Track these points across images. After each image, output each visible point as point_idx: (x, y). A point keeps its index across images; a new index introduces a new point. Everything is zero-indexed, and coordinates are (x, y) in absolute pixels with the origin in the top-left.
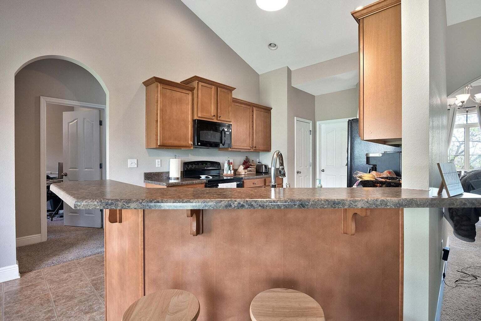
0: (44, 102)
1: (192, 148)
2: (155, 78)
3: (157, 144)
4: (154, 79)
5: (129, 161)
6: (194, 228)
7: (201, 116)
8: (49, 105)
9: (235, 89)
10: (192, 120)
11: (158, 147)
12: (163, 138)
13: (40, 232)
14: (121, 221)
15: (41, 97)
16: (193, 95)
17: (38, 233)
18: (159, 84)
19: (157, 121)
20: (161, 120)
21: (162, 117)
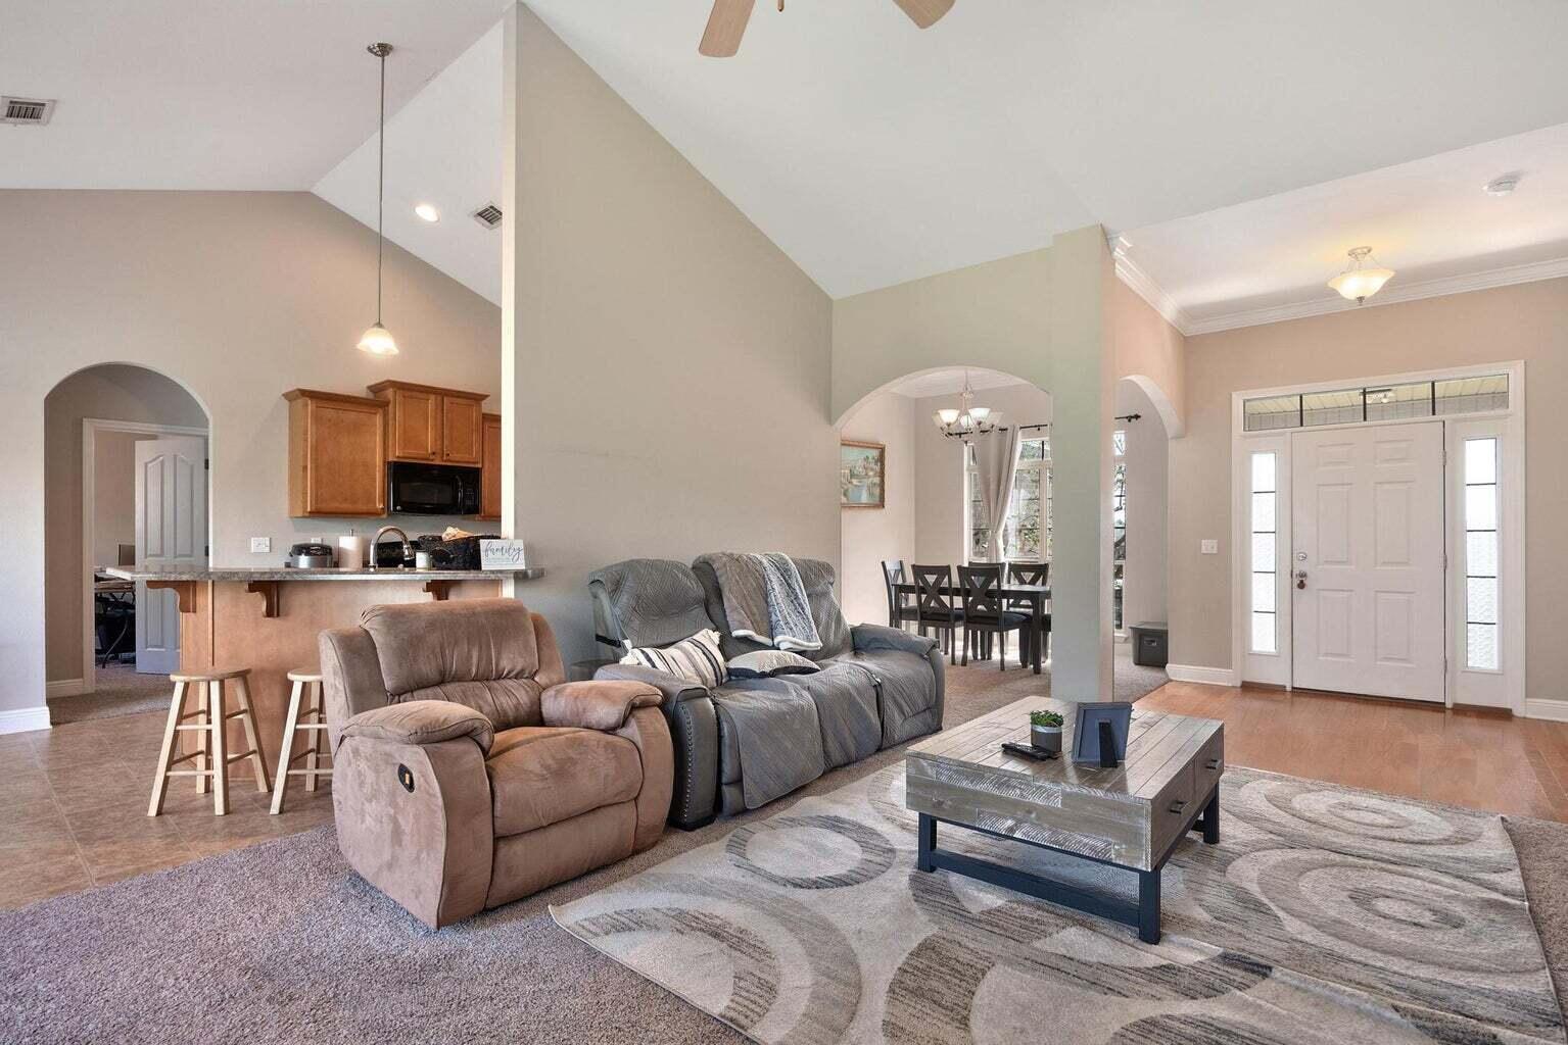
0: (89, 428)
1: (385, 516)
2: (300, 390)
3: (305, 508)
4: (298, 392)
5: (254, 542)
6: (264, 608)
7: (401, 455)
8: (100, 435)
9: (487, 396)
10: (384, 462)
11: (307, 515)
12: (317, 498)
13: (81, 676)
14: (195, 612)
15: (84, 420)
16: (385, 415)
17: (78, 677)
18: (309, 402)
19: (305, 468)
20: (313, 465)
21: (315, 460)
